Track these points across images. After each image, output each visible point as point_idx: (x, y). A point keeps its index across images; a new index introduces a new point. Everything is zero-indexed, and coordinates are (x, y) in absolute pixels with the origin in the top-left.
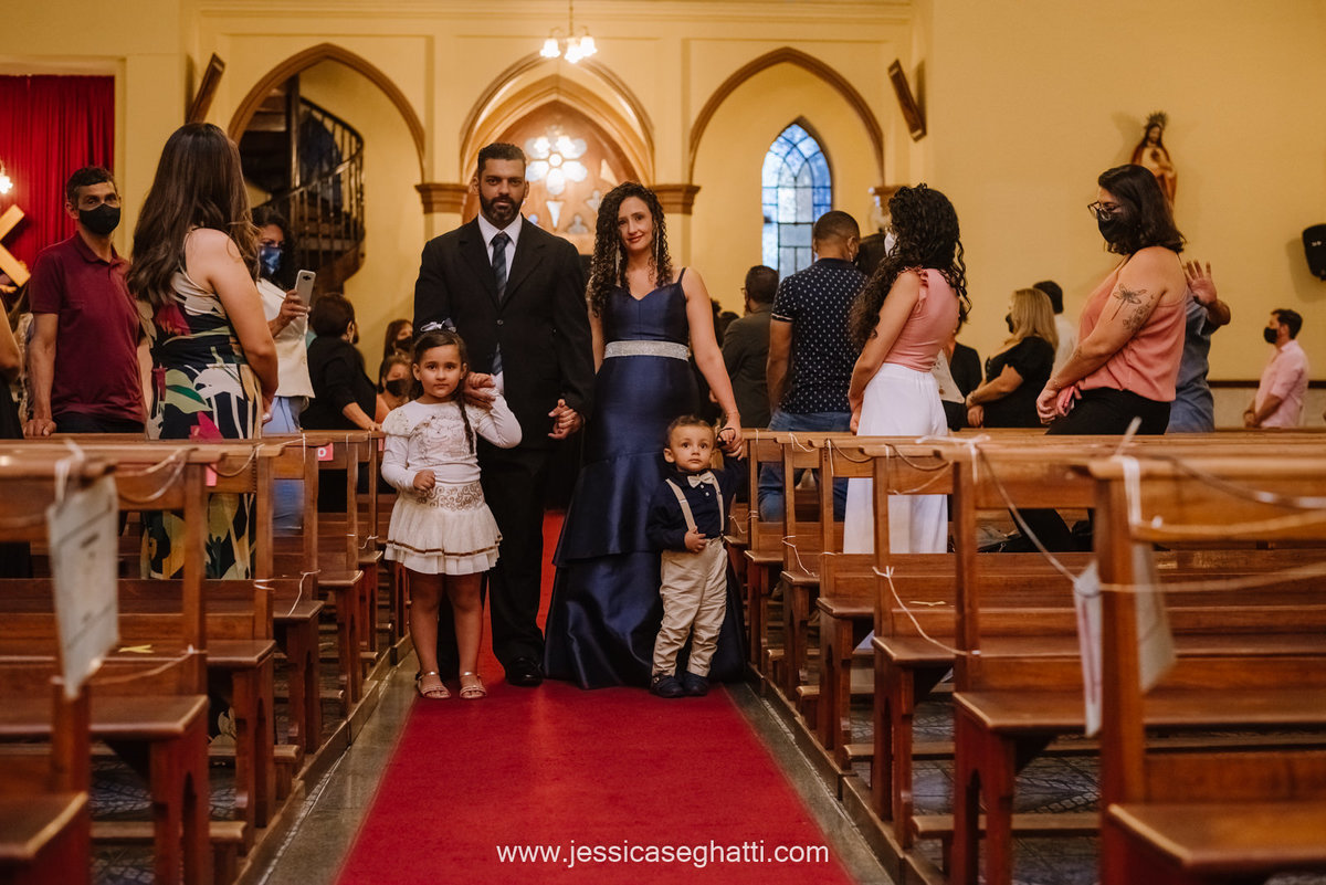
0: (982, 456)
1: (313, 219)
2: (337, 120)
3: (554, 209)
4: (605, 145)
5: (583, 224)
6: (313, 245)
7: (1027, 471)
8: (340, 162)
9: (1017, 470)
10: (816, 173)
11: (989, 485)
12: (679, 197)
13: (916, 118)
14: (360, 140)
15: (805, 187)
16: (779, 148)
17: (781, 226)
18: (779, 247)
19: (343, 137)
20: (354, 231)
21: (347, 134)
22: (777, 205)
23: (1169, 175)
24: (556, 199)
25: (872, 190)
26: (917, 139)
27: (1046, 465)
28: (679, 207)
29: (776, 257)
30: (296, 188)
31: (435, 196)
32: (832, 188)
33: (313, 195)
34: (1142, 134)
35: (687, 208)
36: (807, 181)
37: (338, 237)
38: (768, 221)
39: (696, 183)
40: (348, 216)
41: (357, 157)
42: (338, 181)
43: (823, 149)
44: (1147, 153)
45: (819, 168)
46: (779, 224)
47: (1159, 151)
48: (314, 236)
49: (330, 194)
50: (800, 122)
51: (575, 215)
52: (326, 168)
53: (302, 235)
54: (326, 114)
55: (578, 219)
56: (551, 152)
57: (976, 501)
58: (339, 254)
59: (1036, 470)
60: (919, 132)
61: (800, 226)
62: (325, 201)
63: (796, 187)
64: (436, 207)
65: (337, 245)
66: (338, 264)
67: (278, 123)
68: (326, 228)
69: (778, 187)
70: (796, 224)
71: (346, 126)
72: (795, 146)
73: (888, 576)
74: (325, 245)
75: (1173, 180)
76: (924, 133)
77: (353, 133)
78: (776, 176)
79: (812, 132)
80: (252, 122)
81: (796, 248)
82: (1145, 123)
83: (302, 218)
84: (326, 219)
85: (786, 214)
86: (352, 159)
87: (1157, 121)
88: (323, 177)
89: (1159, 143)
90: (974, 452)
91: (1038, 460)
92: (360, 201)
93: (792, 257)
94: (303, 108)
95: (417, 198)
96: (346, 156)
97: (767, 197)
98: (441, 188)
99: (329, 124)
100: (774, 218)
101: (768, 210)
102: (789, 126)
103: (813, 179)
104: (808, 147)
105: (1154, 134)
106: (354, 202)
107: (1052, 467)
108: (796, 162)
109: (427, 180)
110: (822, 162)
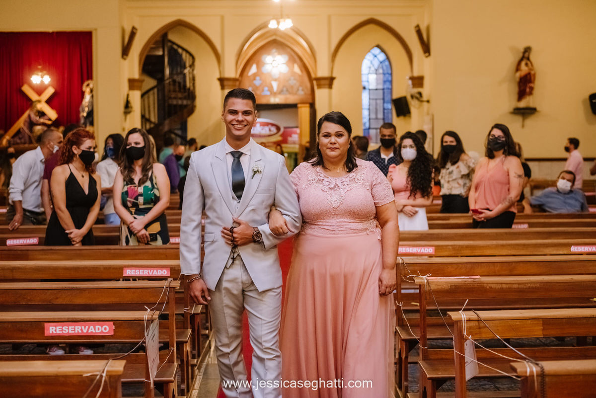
0: (428, 283)
1: (175, 91)
2: (183, 49)
3: (275, 85)
4: (296, 57)
5: (287, 90)
6: (175, 102)
7: (443, 287)
8: (185, 68)
9: (440, 287)
10: (385, 67)
11: (430, 292)
12: (327, 82)
13: (426, 48)
14: (193, 58)
15: (380, 74)
16: (369, 57)
17: (371, 91)
18: (370, 99)
19: (186, 57)
20: (191, 96)
21: (188, 55)
22: (368, 81)
23: (532, 72)
24: (275, 80)
25: (408, 77)
26: (427, 57)
27: (449, 285)
28: (327, 86)
29: (368, 104)
30: (167, 79)
31: (226, 83)
32: (391, 74)
33: (174, 81)
34: (521, 55)
35: (330, 86)
36: (381, 71)
37: (185, 98)
38: (364, 88)
39: (334, 75)
40: (189, 89)
41: (192, 66)
42: (184, 75)
43: (388, 58)
44: (523, 63)
45: (386, 66)
46: (370, 90)
47: (529, 62)
48: (175, 98)
49: (181, 81)
50: (378, 46)
51: (284, 86)
52: (179, 70)
53: (170, 98)
54: (179, 46)
55: (285, 89)
56: (273, 61)
57: (426, 298)
58: (186, 106)
59: (446, 287)
60: (427, 54)
61: (378, 91)
62: (179, 83)
63: (376, 74)
64: (226, 87)
65: (185, 102)
66: (185, 111)
67: (159, 51)
68: (180, 95)
69: (369, 73)
70: (376, 89)
71: (187, 52)
72: (376, 56)
73: (401, 305)
74: (180, 102)
75: (534, 75)
76: (430, 55)
77: (191, 55)
78: (368, 69)
79: (383, 51)
80: (149, 51)
81: (376, 99)
82: (522, 50)
83: (170, 91)
84: (180, 91)
85: (373, 85)
86: (190, 66)
87: (527, 50)
88: (178, 74)
89: (528, 59)
90: (426, 281)
91: (447, 283)
92: (194, 84)
93: (374, 104)
94: (169, 44)
95: (218, 83)
96: (187, 65)
97: (364, 78)
98: (228, 79)
99: (180, 50)
100: (367, 87)
101: (365, 84)
102: (373, 48)
103: (383, 70)
104: (382, 57)
105: (526, 55)
106: (191, 84)
107: (451, 286)
108: (376, 63)
109: (222, 76)
110: (387, 63)
